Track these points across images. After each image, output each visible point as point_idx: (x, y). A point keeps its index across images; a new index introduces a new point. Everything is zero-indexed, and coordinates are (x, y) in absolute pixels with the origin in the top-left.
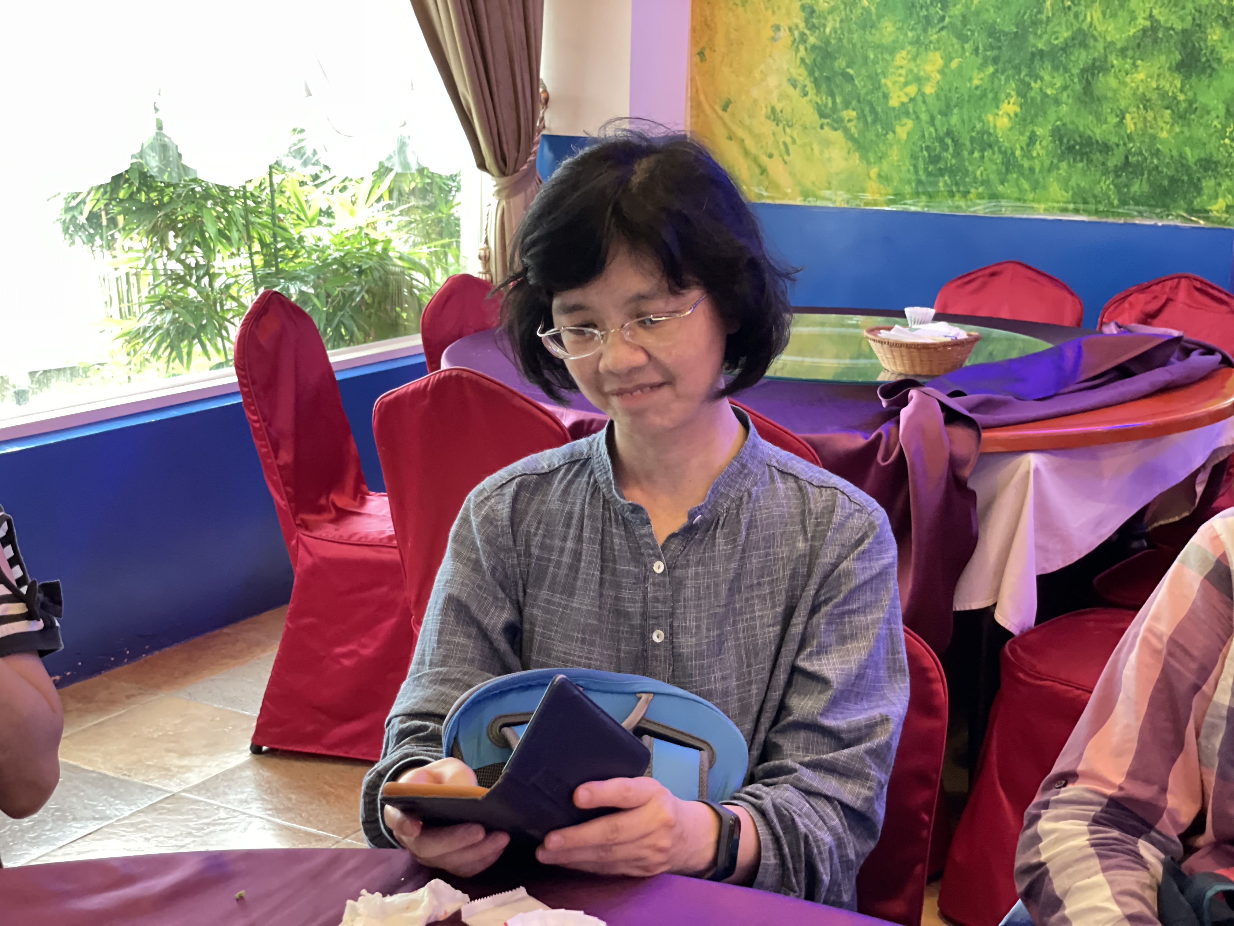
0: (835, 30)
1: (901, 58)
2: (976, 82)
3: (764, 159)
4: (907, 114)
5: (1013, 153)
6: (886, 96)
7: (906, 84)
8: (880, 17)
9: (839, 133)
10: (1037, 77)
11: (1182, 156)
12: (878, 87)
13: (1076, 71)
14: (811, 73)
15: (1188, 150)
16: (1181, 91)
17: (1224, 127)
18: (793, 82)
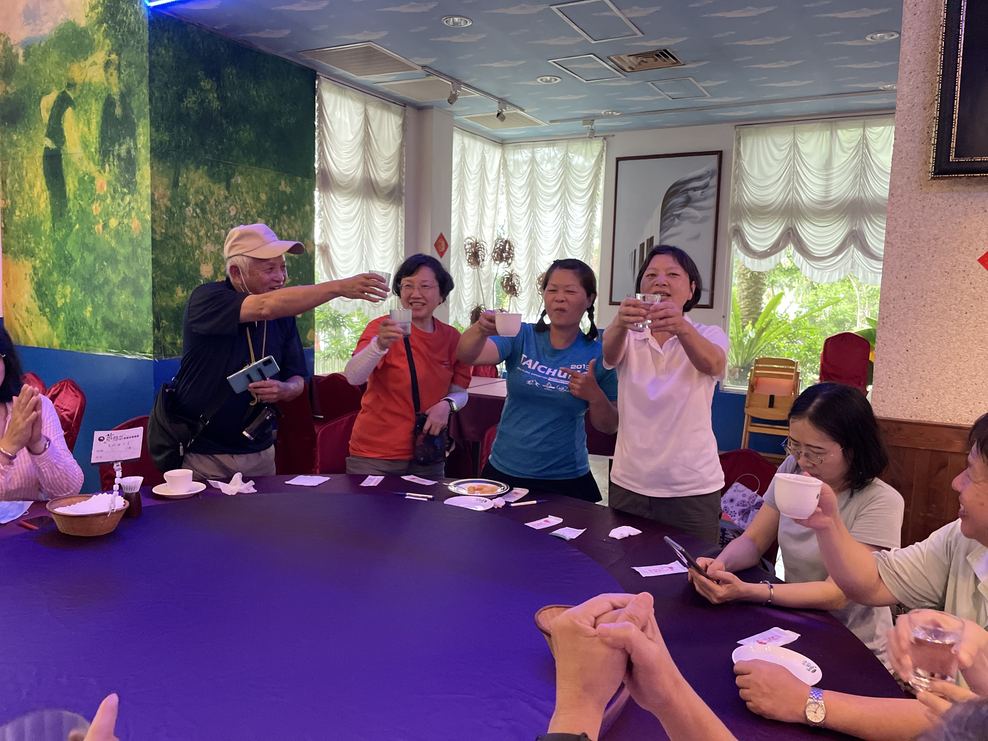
0: (41, 276)
1: (60, 287)
2: (80, 298)
3: (25, 327)
4: (63, 310)
5: (92, 327)
6: (57, 303)
7: (61, 298)
8: (53, 271)
9: (45, 317)
10: (96, 297)
11: (137, 329)
12: (54, 299)
13: (106, 294)
14: (36, 293)
15: (138, 327)
16: (135, 303)
17: (148, 318)
18: (32, 297)
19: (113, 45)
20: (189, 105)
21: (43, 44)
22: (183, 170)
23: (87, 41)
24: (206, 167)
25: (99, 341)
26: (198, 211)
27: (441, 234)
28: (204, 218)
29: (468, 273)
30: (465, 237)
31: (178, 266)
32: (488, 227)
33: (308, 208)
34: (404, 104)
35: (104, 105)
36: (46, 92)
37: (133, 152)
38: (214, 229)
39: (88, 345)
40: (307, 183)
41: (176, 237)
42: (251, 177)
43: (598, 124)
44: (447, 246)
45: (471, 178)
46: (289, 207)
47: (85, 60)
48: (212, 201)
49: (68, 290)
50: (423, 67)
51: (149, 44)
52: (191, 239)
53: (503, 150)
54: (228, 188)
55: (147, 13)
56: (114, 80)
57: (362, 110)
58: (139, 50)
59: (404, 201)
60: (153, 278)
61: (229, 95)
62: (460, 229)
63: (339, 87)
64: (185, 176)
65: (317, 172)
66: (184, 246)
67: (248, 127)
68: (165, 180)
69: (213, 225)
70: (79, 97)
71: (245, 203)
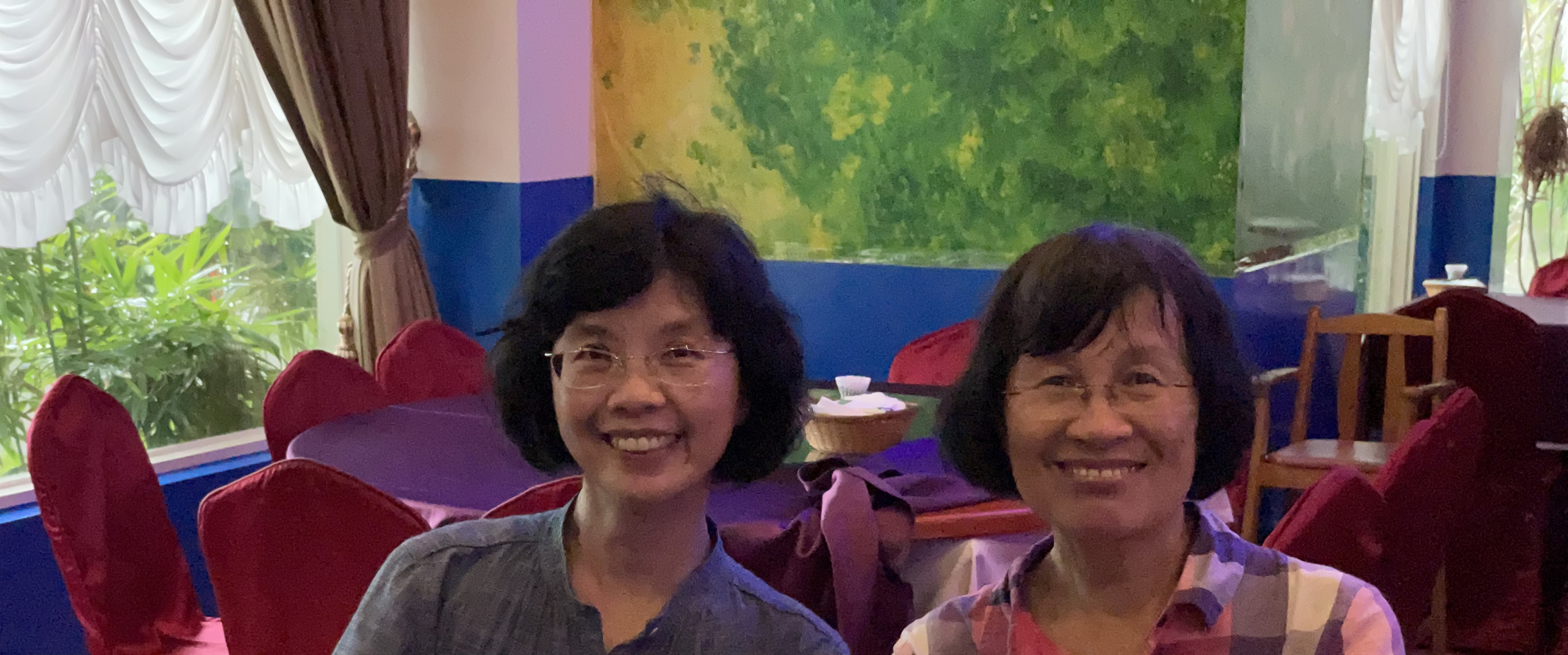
0: (764, 50)
1: (844, 83)
4: (854, 149)
5: (978, 195)
6: (829, 127)
7: (851, 113)
9: (775, 172)
11: (1169, 193)
12: (818, 116)
13: (1045, 96)
14: (739, 102)
15: (1176, 187)
16: (1166, 117)
17: (1216, 160)
18: (718, 112)
49: (881, 88)
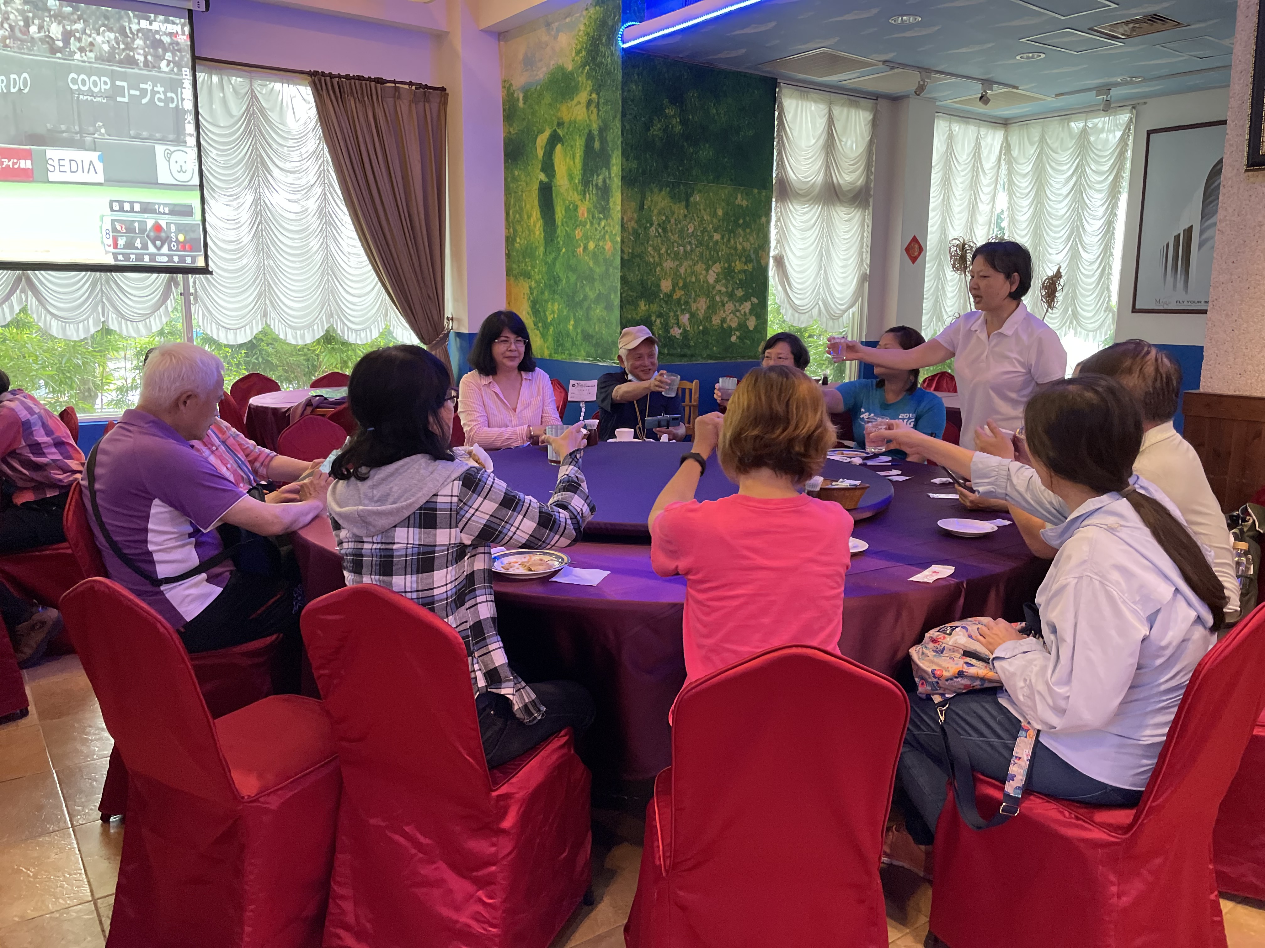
1: (549, 305)
2: (565, 313)
4: (552, 325)
5: (573, 339)
6: (547, 319)
7: (551, 314)
8: (545, 290)
10: (577, 312)
12: (545, 315)
14: (532, 310)
19: (593, 86)
20: (655, 133)
21: (539, 88)
22: (648, 194)
23: (573, 84)
24: (668, 189)
25: (579, 351)
26: (660, 230)
27: (915, 237)
28: (665, 236)
29: (952, 281)
30: (950, 239)
31: (642, 283)
32: (981, 225)
33: (764, 219)
34: (876, 97)
35: (586, 140)
36: (541, 132)
37: (608, 181)
38: (673, 247)
39: (570, 355)
40: (764, 194)
41: (640, 256)
42: (709, 194)
43: (1114, 92)
44: (921, 249)
45: (959, 169)
46: (744, 219)
47: (572, 101)
48: (673, 221)
49: (556, 306)
50: (885, 62)
51: (622, 82)
52: (654, 257)
53: (1006, 131)
54: (687, 207)
55: (621, 55)
56: (594, 117)
57: (827, 110)
58: (614, 89)
59: (871, 204)
60: (621, 294)
61: (691, 117)
62: (943, 230)
63: (801, 91)
64: (649, 199)
65: (774, 181)
66: (647, 264)
67: (707, 145)
68: (633, 204)
69: (673, 243)
70: (567, 133)
71: (702, 220)
